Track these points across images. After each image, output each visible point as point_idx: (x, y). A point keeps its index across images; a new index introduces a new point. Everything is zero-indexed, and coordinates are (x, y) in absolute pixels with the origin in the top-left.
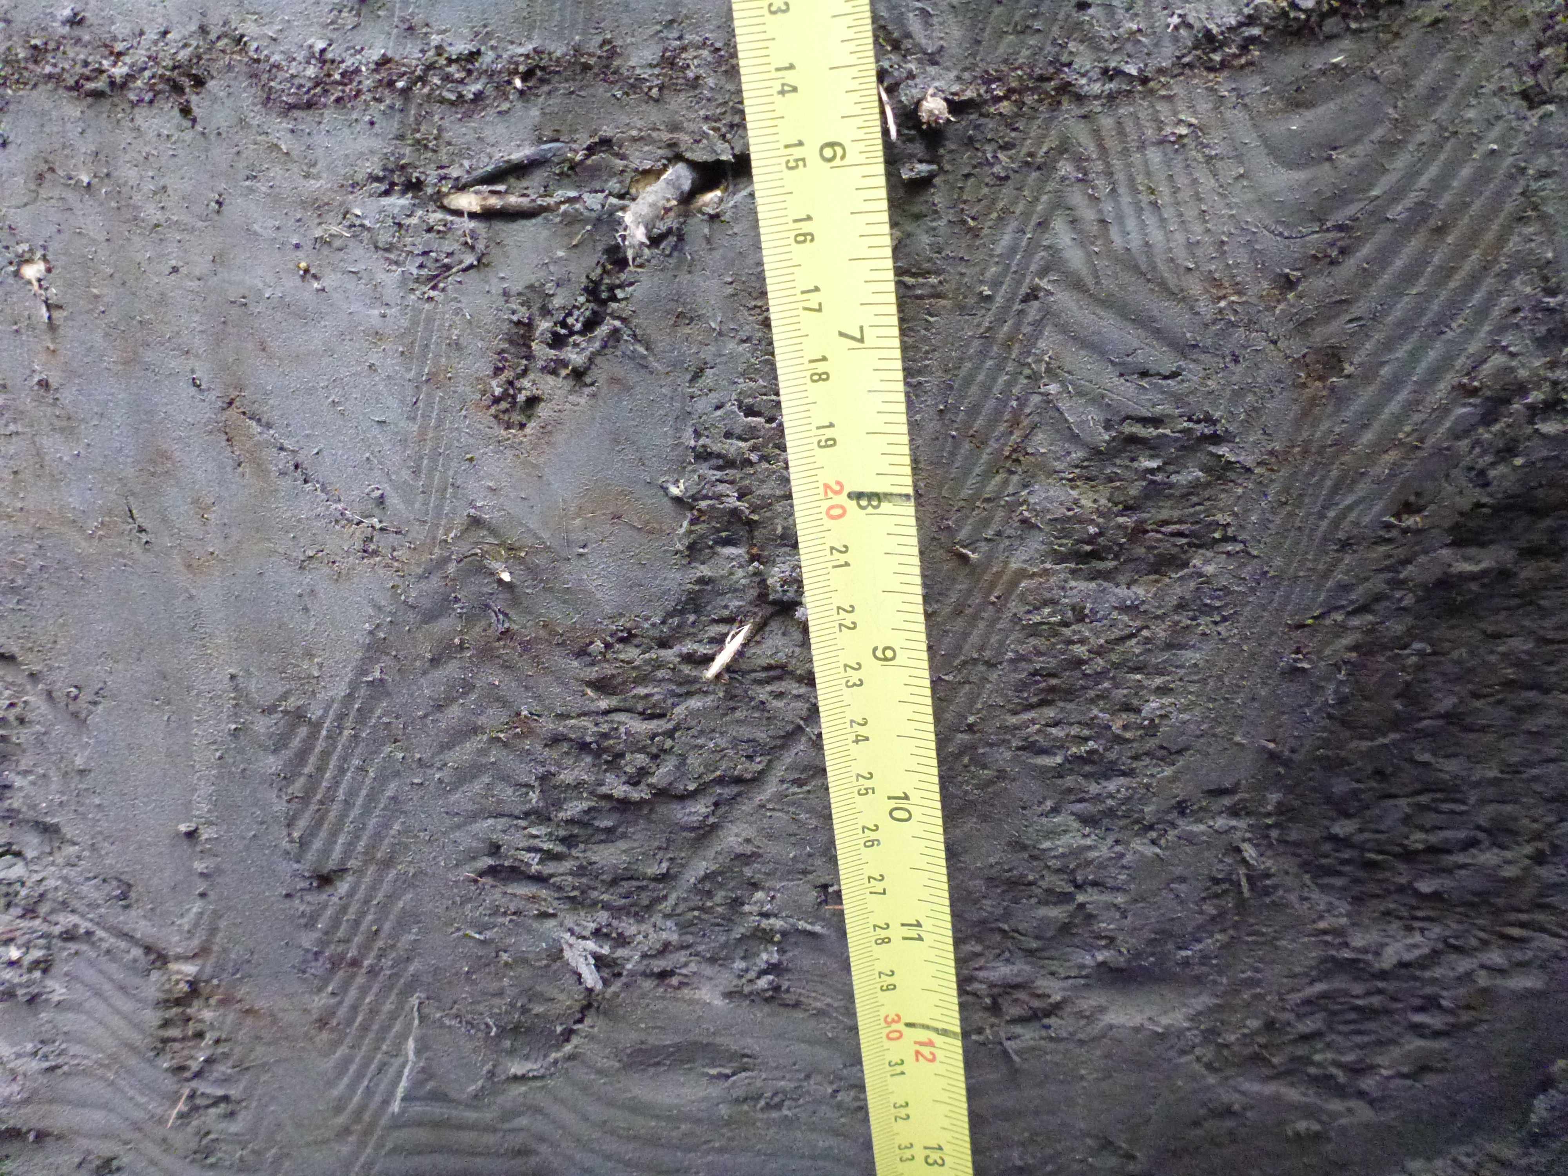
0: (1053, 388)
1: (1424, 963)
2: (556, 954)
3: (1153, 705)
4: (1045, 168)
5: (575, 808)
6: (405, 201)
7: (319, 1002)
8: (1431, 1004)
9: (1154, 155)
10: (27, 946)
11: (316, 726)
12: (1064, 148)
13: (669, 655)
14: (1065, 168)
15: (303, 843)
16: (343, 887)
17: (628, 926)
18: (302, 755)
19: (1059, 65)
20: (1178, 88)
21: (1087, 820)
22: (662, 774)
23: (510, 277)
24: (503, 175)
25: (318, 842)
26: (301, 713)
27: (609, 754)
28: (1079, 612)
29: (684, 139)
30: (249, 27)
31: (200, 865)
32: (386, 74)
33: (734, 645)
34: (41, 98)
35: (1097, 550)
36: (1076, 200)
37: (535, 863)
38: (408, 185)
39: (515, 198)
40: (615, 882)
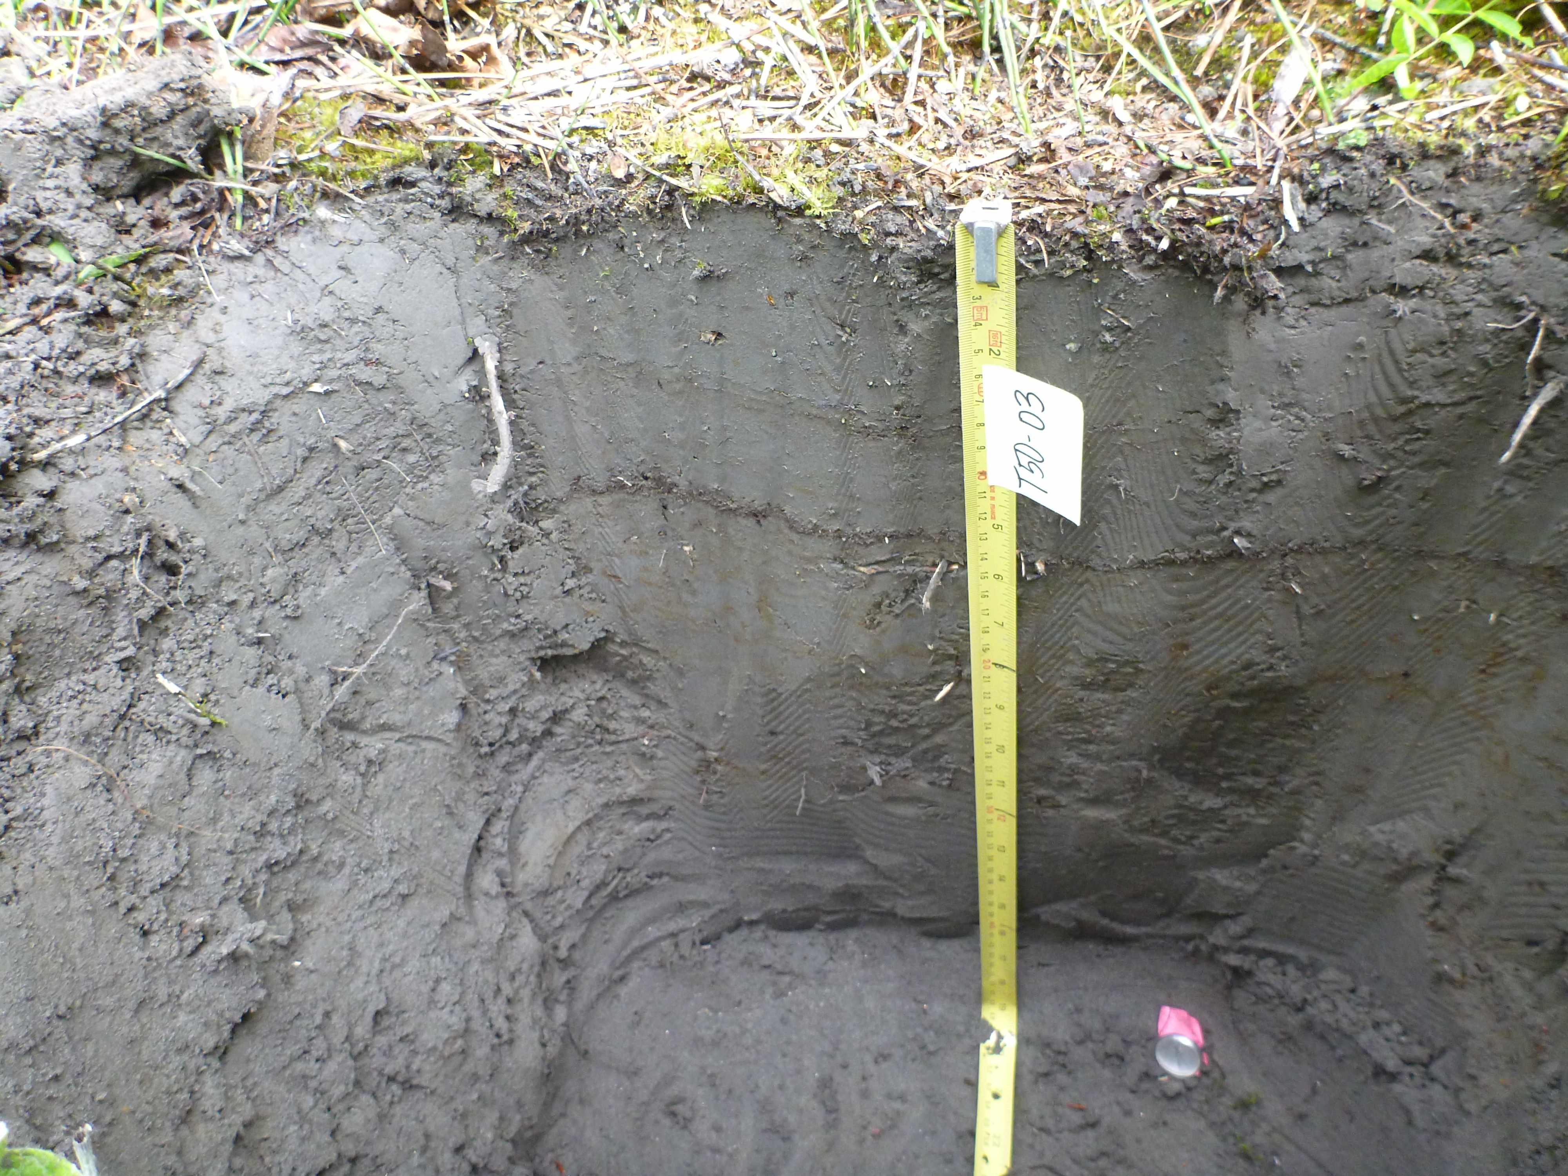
0: (1076, 642)
1: (1220, 809)
2: (864, 769)
3: (1109, 729)
4: (1081, 585)
5: (877, 728)
6: (840, 566)
7: (763, 767)
8: (1223, 822)
9: (1120, 589)
10: (650, 740)
11: (780, 694)
12: (1087, 581)
13: (921, 689)
14: (1087, 587)
15: (768, 723)
16: (781, 737)
17: (893, 760)
18: (773, 700)
19: (1088, 561)
20: (1131, 573)
21: (1080, 755)
22: (914, 721)
23: (876, 589)
24: (877, 563)
25: (774, 724)
26: (774, 690)
27: (893, 715)
28: (1081, 700)
29: (946, 554)
30: (788, 509)
31: (725, 725)
32: (839, 534)
33: (946, 689)
34: (700, 505)
35: (1090, 684)
36: (1090, 595)
37: (860, 742)
38: (842, 562)
39: (881, 569)
40: (889, 747)
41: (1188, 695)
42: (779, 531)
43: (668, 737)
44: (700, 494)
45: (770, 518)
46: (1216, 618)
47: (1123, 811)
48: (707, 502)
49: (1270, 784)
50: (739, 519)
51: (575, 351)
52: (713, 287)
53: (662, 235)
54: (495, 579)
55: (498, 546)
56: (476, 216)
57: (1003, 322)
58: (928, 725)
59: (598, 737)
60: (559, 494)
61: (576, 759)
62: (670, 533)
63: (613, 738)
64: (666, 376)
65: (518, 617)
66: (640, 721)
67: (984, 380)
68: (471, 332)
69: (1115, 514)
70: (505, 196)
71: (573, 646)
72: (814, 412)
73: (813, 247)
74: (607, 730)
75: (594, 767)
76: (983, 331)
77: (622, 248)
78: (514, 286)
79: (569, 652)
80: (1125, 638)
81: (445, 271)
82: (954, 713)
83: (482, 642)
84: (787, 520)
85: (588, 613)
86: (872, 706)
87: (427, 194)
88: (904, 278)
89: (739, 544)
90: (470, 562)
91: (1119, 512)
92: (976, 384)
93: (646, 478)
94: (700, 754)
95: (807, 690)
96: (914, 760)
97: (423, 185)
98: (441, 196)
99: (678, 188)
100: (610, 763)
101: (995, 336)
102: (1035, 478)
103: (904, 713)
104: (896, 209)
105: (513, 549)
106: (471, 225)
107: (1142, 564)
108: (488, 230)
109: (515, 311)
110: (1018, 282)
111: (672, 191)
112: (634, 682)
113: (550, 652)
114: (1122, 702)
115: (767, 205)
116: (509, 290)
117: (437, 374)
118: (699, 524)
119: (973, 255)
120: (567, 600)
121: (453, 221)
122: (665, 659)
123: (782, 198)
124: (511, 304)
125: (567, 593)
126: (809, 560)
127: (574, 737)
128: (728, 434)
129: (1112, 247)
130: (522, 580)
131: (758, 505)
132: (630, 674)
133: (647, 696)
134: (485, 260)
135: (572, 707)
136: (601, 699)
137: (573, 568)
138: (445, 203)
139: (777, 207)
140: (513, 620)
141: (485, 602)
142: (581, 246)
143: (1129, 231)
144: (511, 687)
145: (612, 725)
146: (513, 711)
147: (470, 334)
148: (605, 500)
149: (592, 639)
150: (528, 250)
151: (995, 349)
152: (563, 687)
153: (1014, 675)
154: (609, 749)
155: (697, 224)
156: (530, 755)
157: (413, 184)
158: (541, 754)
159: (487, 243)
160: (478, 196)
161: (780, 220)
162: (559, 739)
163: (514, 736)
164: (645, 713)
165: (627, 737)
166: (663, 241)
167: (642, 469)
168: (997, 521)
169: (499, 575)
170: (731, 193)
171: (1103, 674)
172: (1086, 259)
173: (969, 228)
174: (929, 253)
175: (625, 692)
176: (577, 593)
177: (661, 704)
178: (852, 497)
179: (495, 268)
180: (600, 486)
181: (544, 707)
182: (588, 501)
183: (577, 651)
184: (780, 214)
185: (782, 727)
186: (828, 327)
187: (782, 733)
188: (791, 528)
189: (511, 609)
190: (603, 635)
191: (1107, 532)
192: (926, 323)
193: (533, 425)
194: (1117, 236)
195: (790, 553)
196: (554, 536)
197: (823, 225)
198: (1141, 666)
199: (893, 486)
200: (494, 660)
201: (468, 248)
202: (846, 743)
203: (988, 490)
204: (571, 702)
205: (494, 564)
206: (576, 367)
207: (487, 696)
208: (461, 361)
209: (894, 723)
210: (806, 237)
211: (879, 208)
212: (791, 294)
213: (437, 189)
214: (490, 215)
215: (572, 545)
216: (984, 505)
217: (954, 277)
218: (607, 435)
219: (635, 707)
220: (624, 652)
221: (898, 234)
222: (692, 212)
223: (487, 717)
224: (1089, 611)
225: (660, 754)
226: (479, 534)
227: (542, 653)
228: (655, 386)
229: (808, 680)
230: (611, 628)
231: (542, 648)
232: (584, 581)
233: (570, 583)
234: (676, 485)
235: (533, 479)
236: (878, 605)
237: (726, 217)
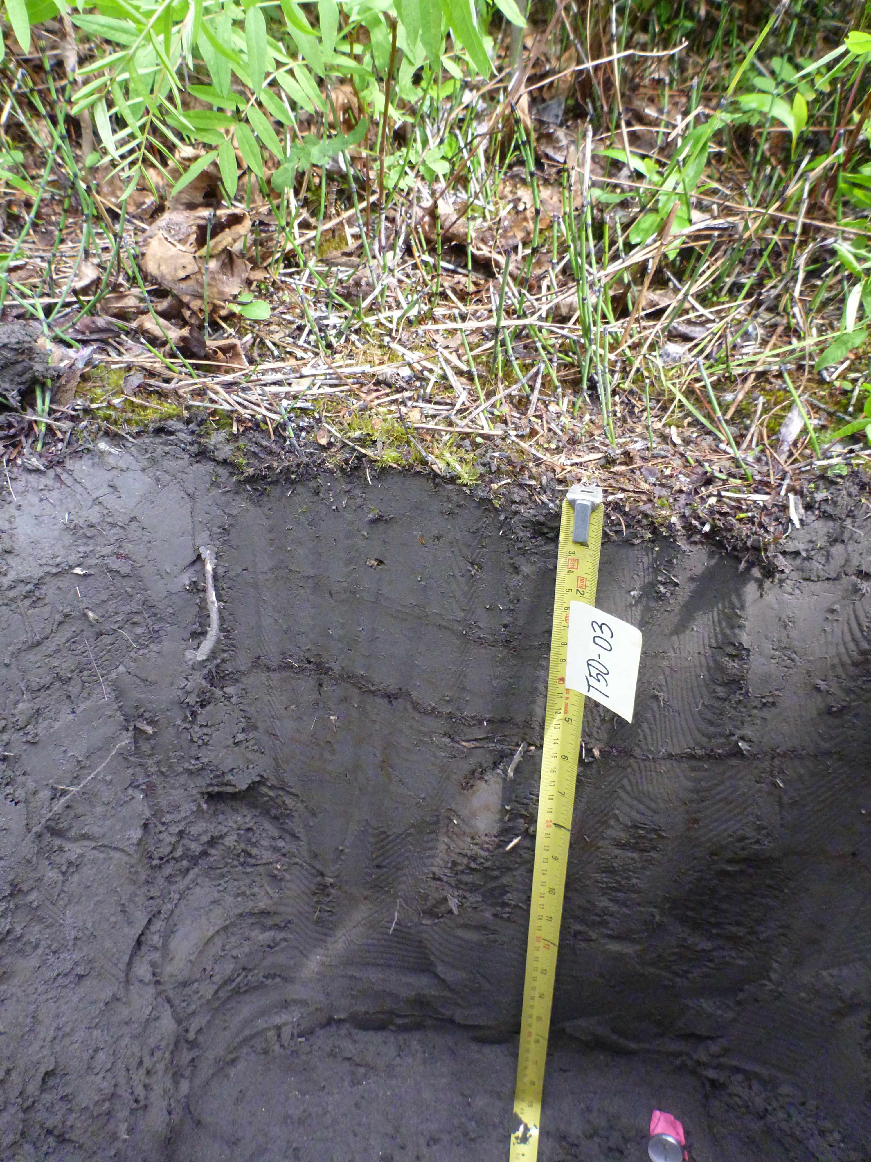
0: (617, 812)
1: (710, 951)
2: (445, 899)
3: (634, 881)
4: (625, 768)
5: (460, 868)
6: (448, 740)
7: (366, 893)
8: (712, 961)
9: (653, 774)
10: (282, 865)
11: (388, 836)
12: (630, 766)
13: (497, 839)
14: (629, 770)
15: (376, 858)
16: (384, 870)
17: (468, 895)
18: (382, 841)
19: (631, 751)
20: (662, 762)
21: (610, 900)
22: (488, 864)
23: (473, 760)
24: (476, 740)
25: (380, 859)
26: (385, 832)
27: (474, 859)
28: (616, 857)
29: (527, 737)
30: (414, 694)
31: (343, 857)
32: (450, 716)
33: (515, 841)
34: (348, 685)
35: (624, 845)
36: (631, 777)
37: (445, 879)
38: (450, 737)
39: (478, 745)
40: (466, 884)
41: (695, 858)
42: (405, 709)
43: (297, 864)
44: (349, 677)
45: (400, 700)
46: (721, 801)
47: (638, 947)
48: (354, 684)
49: (749, 933)
50: (376, 698)
51: (271, 563)
52: (381, 526)
53: (349, 487)
54: (185, 728)
55: (192, 703)
56: (214, 460)
57: (589, 571)
58: (498, 868)
59: (242, 860)
60: (242, 668)
61: (223, 876)
62: (321, 705)
63: (253, 861)
64: (336, 588)
65: (198, 759)
66: (276, 849)
67: (571, 611)
68: (198, 542)
69: (654, 717)
70: (238, 448)
71: (234, 786)
72: (444, 624)
73: (460, 506)
74: (250, 855)
75: (236, 883)
76: (573, 576)
77: (318, 494)
78: (234, 512)
79: (230, 789)
80: (654, 812)
81: (186, 496)
82: (519, 860)
83: (167, 777)
84: (413, 703)
85: (249, 761)
86: (458, 851)
87: (181, 441)
88: (521, 534)
89: (374, 717)
90: (169, 713)
91: (658, 716)
92: (564, 614)
93: (310, 662)
94: (319, 879)
95: (410, 834)
96: (484, 896)
97: (181, 435)
98: (191, 444)
99: (365, 456)
100: (248, 881)
101: (582, 580)
102: (601, 686)
103: (482, 857)
104: (521, 486)
105: (203, 706)
106: (210, 466)
107: (670, 756)
108: (223, 472)
109: (233, 530)
110: (603, 544)
111: (361, 457)
112: (276, 818)
113: (216, 789)
114: (646, 861)
115: (429, 474)
116: (230, 515)
117: (168, 570)
118: (344, 700)
119: (572, 522)
120: (236, 749)
121: (197, 462)
122: (302, 801)
123: (440, 469)
124: (230, 525)
125: (237, 744)
126: (425, 734)
127: (223, 859)
128: (377, 635)
129: (670, 526)
130: (205, 730)
131: (393, 689)
132: (273, 812)
133: (284, 830)
134: (216, 492)
135: (226, 834)
136: (249, 829)
137: (243, 725)
138: (194, 449)
139: (436, 475)
140: (193, 761)
141: (174, 746)
142: (288, 489)
143: (683, 516)
144: (183, 814)
145: (254, 851)
146: (181, 833)
147: (197, 544)
148: (276, 676)
149: (250, 782)
150: (249, 488)
151: (581, 590)
152: (221, 817)
153: (568, 834)
154: (249, 870)
155: (375, 481)
156: (188, 870)
157: (172, 433)
158: (196, 870)
159: (219, 480)
160: (218, 446)
161: (437, 485)
162: (212, 859)
163: (178, 853)
164: (281, 844)
165: (264, 861)
166: (348, 492)
167: (307, 655)
168: (569, 716)
169: (188, 726)
170: (404, 462)
171: (634, 838)
172: (651, 533)
173: (572, 503)
174: (542, 519)
175: (267, 825)
176: (244, 745)
177: (295, 837)
178: (464, 689)
179: (223, 498)
180: (274, 664)
181: (205, 832)
182: (263, 676)
183: (237, 790)
184: (437, 480)
185: (387, 861)
186: (462, 564)
187: (385, 867)
188: (414, 708)
189: (193, 753)
190: (258, 779)
191: (647, 731)
192: (534, 567)
193: (231, 615)
194: (674, 519)
195: (411, 727)
196: (234, 700)
197: (468, 492)
198: (663, 833)
199: (495, 683)
200: (173, 792)
201: (205, 483)
202: (436, 878)
203: (564, 692)
204: (226, 830)
205: (186, 717)
206: (270, 576)
207: (164, 820)
208: (188, 561)
209: (473, 865)
210: (455, 498)
211: (508, 484)
212: (438, 538)
213: (190, 438)
214: (225, 461)
215: (245, 708)
216: (561, 703)
217: (558, 536)
218: (284, 627)
219: (274, 838)
220: (271, 793)
221: (521, 503)
222: (374, 473)
223: (161, 836)
224: (629, 788)
225: (288, 877)
226: (180, 692)
227: (210, 789)
228: (327, 595)
229: (413, 826)
230: (265, 775)
231: (211, 785)
232: (251, 735)
233: (240, 737)
234: (331, 669)
235: (225, 655)
236: (473, 772)
237: (398, 479)
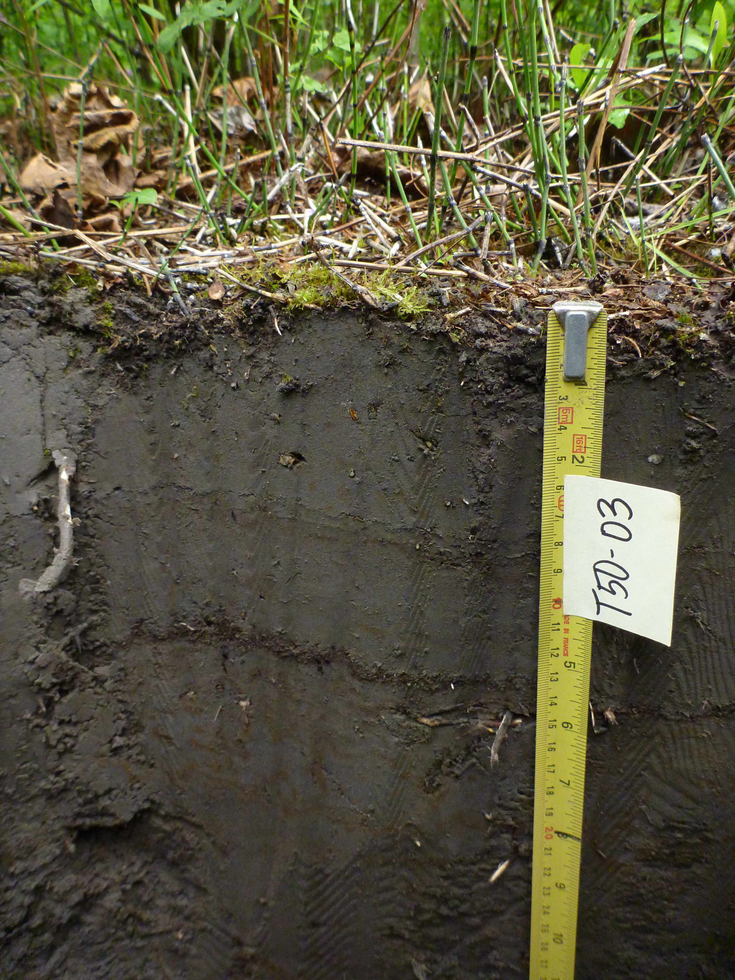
0: (644, 807)
3: (671, 914)
4: (651, 737)
5: (427, 916)
6: (402, 717)
7: (301, 967)
9: (693, 741)
10: (185, 934)
11: (327, 876)
12: (658, 733)
13: (475, 868)
14: (657, 739)
15: (310, 913)
16: (323, 930)
17: (439, 958)
18: (319, 883)
19: (660, 708)
20: (705, 722)
21: (637, 947)
22: (464, 908)
23: (438, 745)
24: (441, 713)
25: (316, 913)
26: (321, 871)
27: (444, 900)
28: (644, 879)
29: (511, 705)
30: (352, 652)
31: (266, 915)
32: (404, 679)
33: (501, 868)
34: (261, 652)
35: (655, 859)
36: (661, 749)
37: (407, 935)
38: (404, 712)
39: (444, 721)
40: (436, 940)
42: (341, 678)
43: (203, 930)
44: (263, 639)
45: (332, 664)
48: (269, 648)
50: (300, 667)
51: (154, 480)
52: (298, 402)
53: (253, 349)
54: (37, 726)
55: (46, 685)
56: (72, 328)
57: (590, 425)
58: (479, 913)
59: (130, 929)
60: (119, 637)
61: (102, 955)
62: (228, 686)
63: (145, 930)
64: (240, 505)
65: (58, 774)
66: (176, 911)
67: (566, 492)
68: (50, 444)
69: (690, 652)
70: (105, 310)
71: (113, 815)
72: (389, 537)
73: (403, 351)
74: (140, 921)
75: (122, 965)
76: (567, 435)
77: (211, 368)
78: (100, 403)
79: (108, 822)
80: (695, 800)
81: (33, 379)
82: (507, 898)
83: (15, 802)
84: (350, 665)
85: (134, 779)
86: (423, 889)
87: (28, 302)
88: (491, 380)
89: (298, 696)
90: (13, 701)
91: (694, 650)
92: (557, 496)
93: (209, 623)
94: (235, 950)
95: (358, 870)
96: (460, 958)
97: (26, 294)
98: (41, 306)
99: (271, 301)
100: (139, 961)
101: (580, 440)
102: (617, 600)
103: (455, 897)
104: (486, 315)
105: (63, 693)
106: (66, 337)
107: (716, 711)
108: (84, 345)
109: (99, 429)
110: (607, 383)
111: (266, 304)
112: (174, 864)
113: (88, 821)
114: (686, 881)
115: (359, 309)
116: (95, 407)
117: (7, 481)
118: (257, 675)
119: (562, 350)
120: (114, 760)
121: (50, 333)
122: (209, 835)
123: (374, 300)
124: (96, 422)
125: (116, 751)
126: (370, 712)
127: (103, 927)
128: (298, 569)
129: (700, 345)
130: (68, 730)
131: (322, 649)
132: (171, 855)
133: (186, 881)
134: (75, 374)
135: (107, 889)
136: (138, 883)
137: (122, 724)
138: (45, 313)
139: (370, 309)
140: (52, 778)
141: (24, 753)
142: (171, 367)
143: (715, 331)
144: (40, 862)
145: (146, 915)
146: (39, 891)
147: (49, 446)
148: (164, 648)
149: (135, 809)
150: (119, 367)
151: (578, 455)
152: (99, 867)
153: (578, 846)
154: (140, 943)
155: (287, 334)
156: (52, 948)
157: (15, 292)
158: (65, 948)
159: (79, 356)
160: (77, 307)
161: (371, 323)
162: (87, 929)
163: (36, 921)
164: (182, 902)
165: (160, 929)
166: (251, 357)
167: (207, 612)
168: (571, 658)
169: (43, 722)
170: (324, 298)
171: (668, 846)
173: (561, 318)
174: (519, 351)
175: (164, 876)
176: (126, 753)
177: (201, 890)
178: (420, 635)
179: (84, 382)
180: (162, 631)
181: (75, 888)
182: (148, 649)
183: (117, 822)
184: (371, 316)
185: (324, 917)
186: (410, 440)
187: (325, 924)
188: (354, 674)
189: (51, 764)
190: (147, 805)
191: (681, 674)
192: (511, 432)
193: (101, 556)
194: (703, 336)
195: (350, 704)
196: (108, 685)
197: (413, 327)
198: (709, 835)
199: (463, 622)
200: (25, 826)
201: (59, 360)
202: (394, 935)
203: (562, 621)
204: (105, 884)
205: (39, 708)
206: (153, 499)
207: (12, 869)
208: (34, 471)
209: (444, 911)
210: (395, 340)
211: (467, 313)
212: (375, 406)
213: (39, 299)
214: (86, 326)
215: (126, 698)
216: (558, 639)
217: (542, 381)
218: (174, 575)
219: (173, 895)
220: (167, 827)
221: (488, 335)
222: (284, 322)
223: (9, 895)
224: (658, 768)
225: (194, 950)
226: (27, 668)
227: (79, 822)
228: (229, 518)
229: (359, 856)
230: (156, 798)
231: (79, 815)
232: (133, 740)
233: (119, 741)
234: (238, 630)
235: (95, 618)
236: (439, 764)
237: (318, 326)
